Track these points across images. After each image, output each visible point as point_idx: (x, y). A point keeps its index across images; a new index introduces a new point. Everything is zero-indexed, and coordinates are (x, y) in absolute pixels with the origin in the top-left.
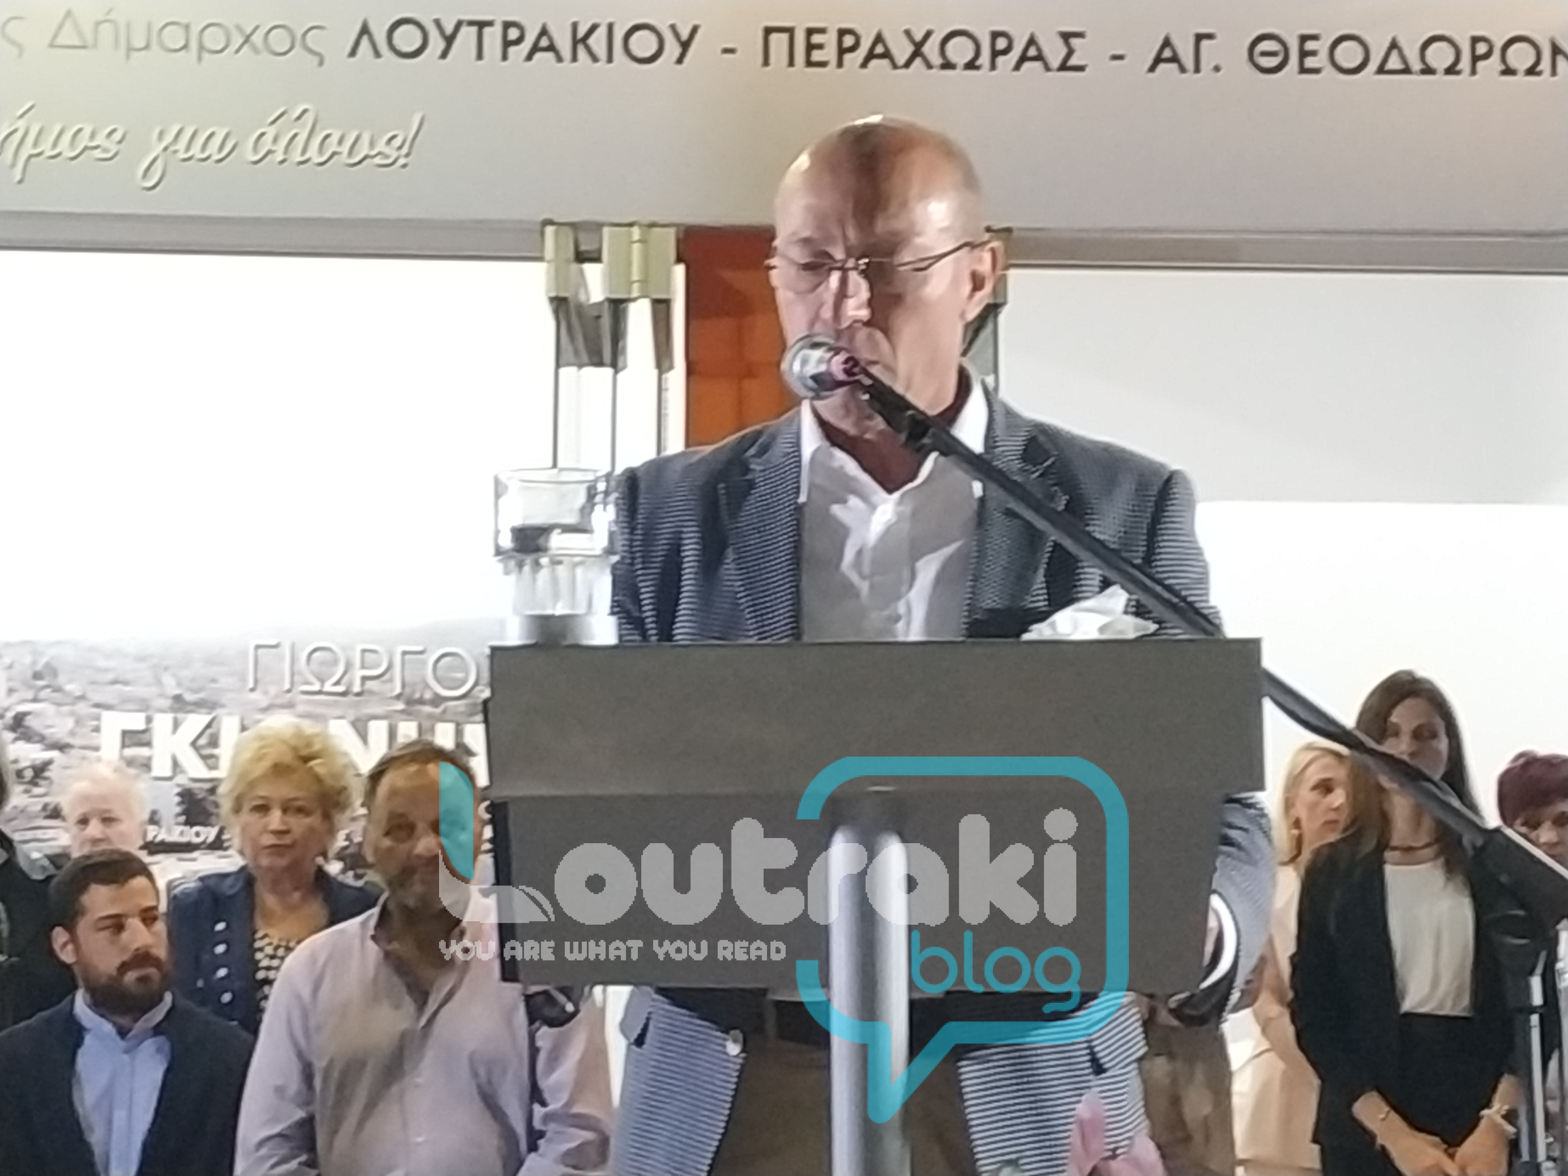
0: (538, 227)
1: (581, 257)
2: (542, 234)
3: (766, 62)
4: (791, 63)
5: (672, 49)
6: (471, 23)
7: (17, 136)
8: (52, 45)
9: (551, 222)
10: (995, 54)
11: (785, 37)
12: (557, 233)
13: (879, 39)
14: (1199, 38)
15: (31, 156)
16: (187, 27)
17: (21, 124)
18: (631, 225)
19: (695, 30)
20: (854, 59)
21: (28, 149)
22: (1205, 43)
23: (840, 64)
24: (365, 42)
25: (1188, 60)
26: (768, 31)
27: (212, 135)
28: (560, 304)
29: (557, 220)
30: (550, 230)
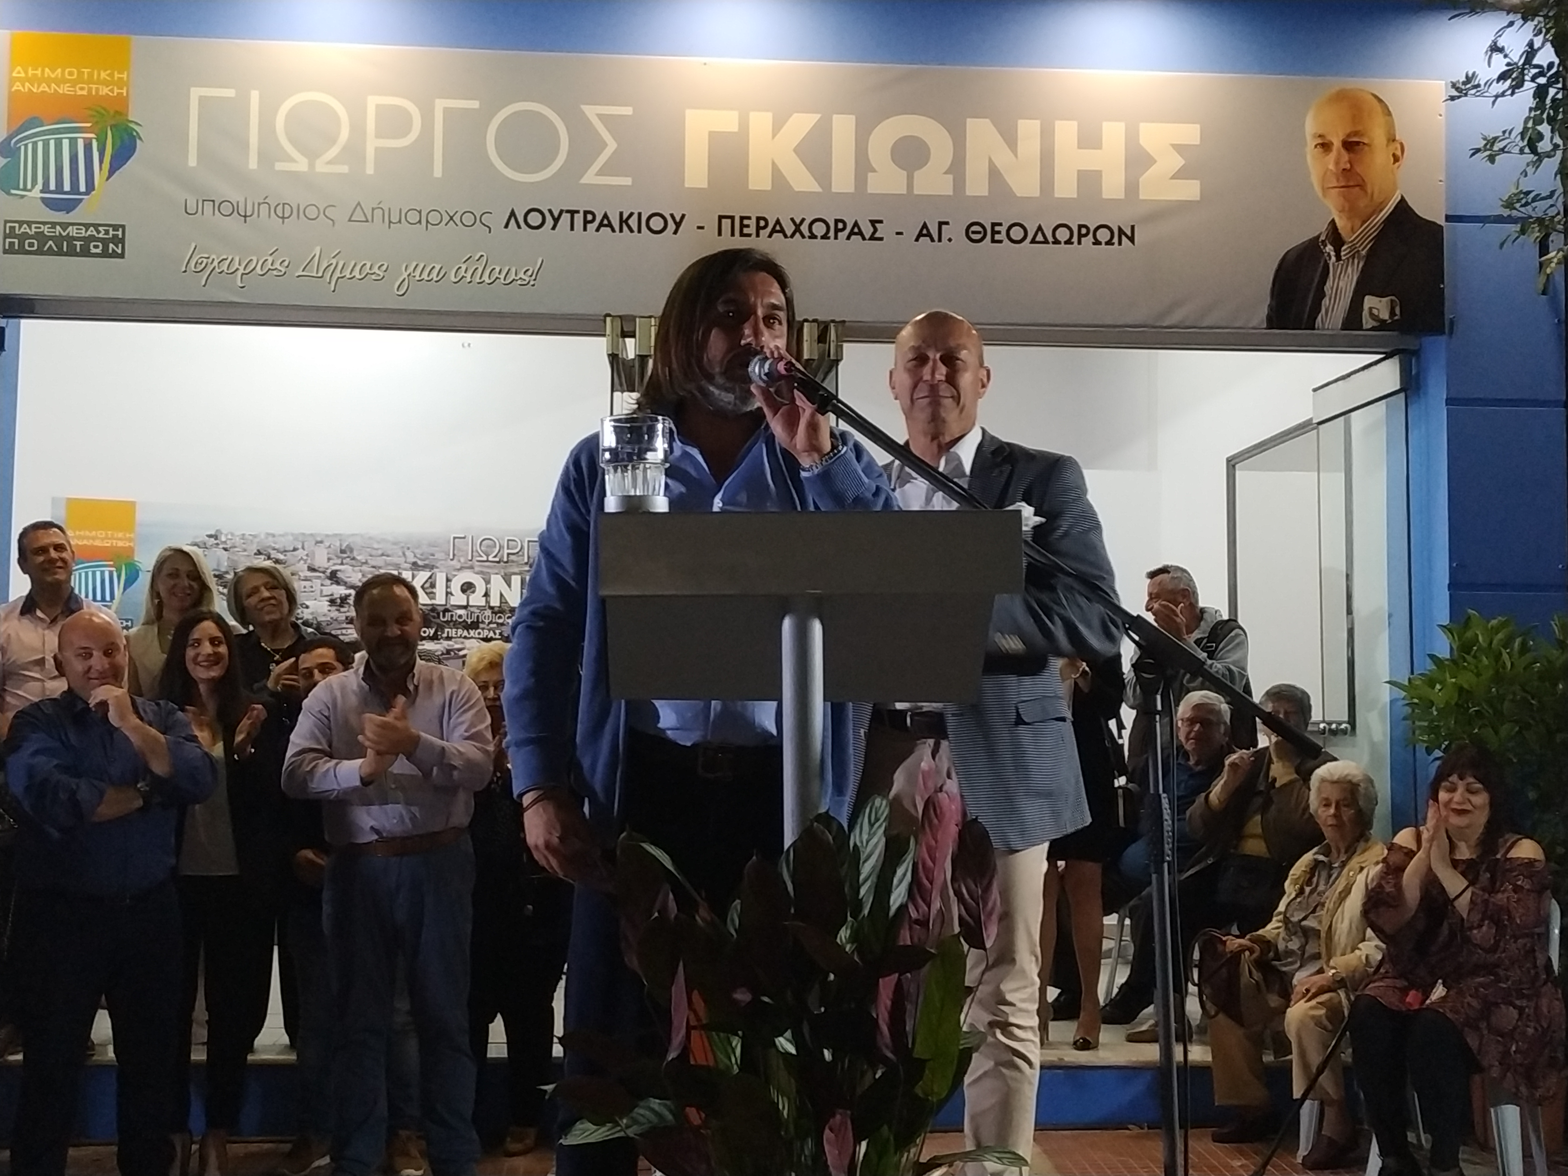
0: (602, 318)
1: (625, 335)
2: (605, 322)
3: (720, 234)
4: (733, 234)
5: (671, 226)
6: (568, 211)
7: (332, 267)
8: (350, 220)
9: (609, 315)
10: (837, 231)
11: (729, 221)
12: (612, 322)
13: (778, 222)
14: (941, 224)
15: (339, 278)
16: (420, 212)
17: (334, 261)
18: (650, 317)
19: (683, 216)
20: (764, 233)
21: (337, 274)
22: (944, 227)
23: (758, 235)
24: (513, 221)
25: (936, 236)
26: (721, 218)
27: (434, 267)
28: (614, 358)
29: (612, 314)
30: (608, 319)
